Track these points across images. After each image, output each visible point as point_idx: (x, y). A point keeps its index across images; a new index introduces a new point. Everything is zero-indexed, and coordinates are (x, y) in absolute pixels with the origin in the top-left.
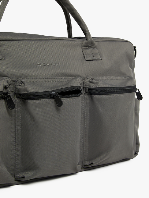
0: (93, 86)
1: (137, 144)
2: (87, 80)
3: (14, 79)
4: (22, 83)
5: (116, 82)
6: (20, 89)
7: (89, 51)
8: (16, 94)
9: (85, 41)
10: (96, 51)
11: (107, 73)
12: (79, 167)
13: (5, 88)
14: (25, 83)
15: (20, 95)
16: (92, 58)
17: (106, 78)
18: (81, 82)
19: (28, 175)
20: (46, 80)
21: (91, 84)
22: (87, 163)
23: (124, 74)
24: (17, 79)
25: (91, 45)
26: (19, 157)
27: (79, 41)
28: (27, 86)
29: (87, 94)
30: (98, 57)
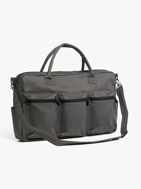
0: (92, 96)
2: (89, 93)
3: (59, 94)
4: (62, 95)
5: (103, 94)
6: (61, 98)
7: (91, 79)
8: (59, 100)
9: (90, 74)
10: (95, 79)
12: (85, 133)
13: (55, 97)
14: (63, 95)
15: (61, 100)
16: (93, 83)
17: (99, 92)
18: (87, 95)
20: (72, 94)
21: (91, 96)
23: (108, 90)
24: (59, 93)
25: (92, 76)
26: (59, 127)
27: (86, 74)
28: (64, 97)
29: (89, 100)
30: (96, 82)
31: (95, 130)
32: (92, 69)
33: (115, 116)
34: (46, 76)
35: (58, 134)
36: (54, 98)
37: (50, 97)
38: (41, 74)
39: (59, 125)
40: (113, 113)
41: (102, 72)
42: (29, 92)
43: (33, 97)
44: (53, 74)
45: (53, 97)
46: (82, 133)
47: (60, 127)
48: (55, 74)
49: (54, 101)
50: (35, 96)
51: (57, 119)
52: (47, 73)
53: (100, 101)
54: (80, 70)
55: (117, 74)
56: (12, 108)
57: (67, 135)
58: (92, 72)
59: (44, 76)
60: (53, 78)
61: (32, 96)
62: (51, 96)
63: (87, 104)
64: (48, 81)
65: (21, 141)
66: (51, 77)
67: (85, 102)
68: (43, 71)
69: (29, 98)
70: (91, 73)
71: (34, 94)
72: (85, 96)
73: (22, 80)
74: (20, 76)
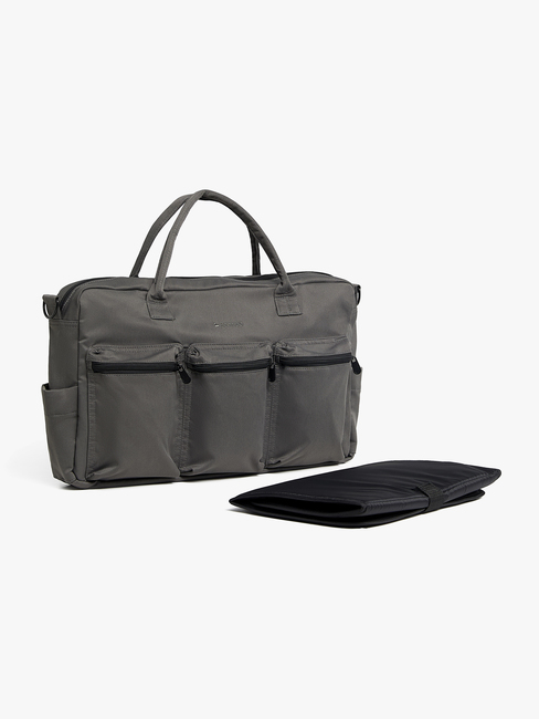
0: (286, 355)
1: (353, 441)
2: (278, 345)
3: (186, 346)
4: (196, 351)
5: (318, 348)
6: (194, 359)
7: (284, 301)
9: (280, 286)
10: (295, 299)
11: (309, 333)
12: (262, 465)
13: (176, 356)
14: (200, 351)
15: (194, 366)
16: (288, 313)
17: (306, 342)
18: (271, 350)
19: (198, 468)
20: (225, 346)
21: (284, 352)
22: (273, 461)
23: (331, 334)
24: (189, 344)
25: (287, 292)
26: (186, 446)
27: (269, 286)
28: (203, 355)
29: (277, 365)
30: (297, 310)
31: (293, 453)
32: (287, 271)
33: (352, 413)
34: (151, 293)
35: (183, 465)
36: (173, 359)
37: (160, 355)
38: (132, 283)
39: (186, 440)
40: (347, 403)
41: (318, 279)
42: (99, 341)
43: (111, 355)
44: (172, 287)
45: (169, 355)
46: (255, 464)
47: (190, 445)
48: (177, 287)
49: (172, 367)
50: (117, 353)
51: (181, 422)
52: (153, 281)
53: (311, 369)
54: (249, 272)
55: (359, 287)
56: (46, 386)
57: (209, 470)
58: (287, 281)
59: (145, 293)
60: (169, 297)
61: (106, 352)
62: (165, 353)
63: (272, 377)
64: (156, 305)
65: (72, 487)
66: (165, 295)
67: (264, 373)
68: (140, 275)
69: (98, 359)
70: (285, 283)
71: (115, 348)
72: (263, 354)
73: (76, 302)
74: (71, 291)
